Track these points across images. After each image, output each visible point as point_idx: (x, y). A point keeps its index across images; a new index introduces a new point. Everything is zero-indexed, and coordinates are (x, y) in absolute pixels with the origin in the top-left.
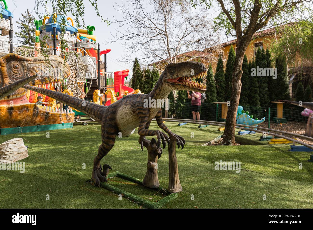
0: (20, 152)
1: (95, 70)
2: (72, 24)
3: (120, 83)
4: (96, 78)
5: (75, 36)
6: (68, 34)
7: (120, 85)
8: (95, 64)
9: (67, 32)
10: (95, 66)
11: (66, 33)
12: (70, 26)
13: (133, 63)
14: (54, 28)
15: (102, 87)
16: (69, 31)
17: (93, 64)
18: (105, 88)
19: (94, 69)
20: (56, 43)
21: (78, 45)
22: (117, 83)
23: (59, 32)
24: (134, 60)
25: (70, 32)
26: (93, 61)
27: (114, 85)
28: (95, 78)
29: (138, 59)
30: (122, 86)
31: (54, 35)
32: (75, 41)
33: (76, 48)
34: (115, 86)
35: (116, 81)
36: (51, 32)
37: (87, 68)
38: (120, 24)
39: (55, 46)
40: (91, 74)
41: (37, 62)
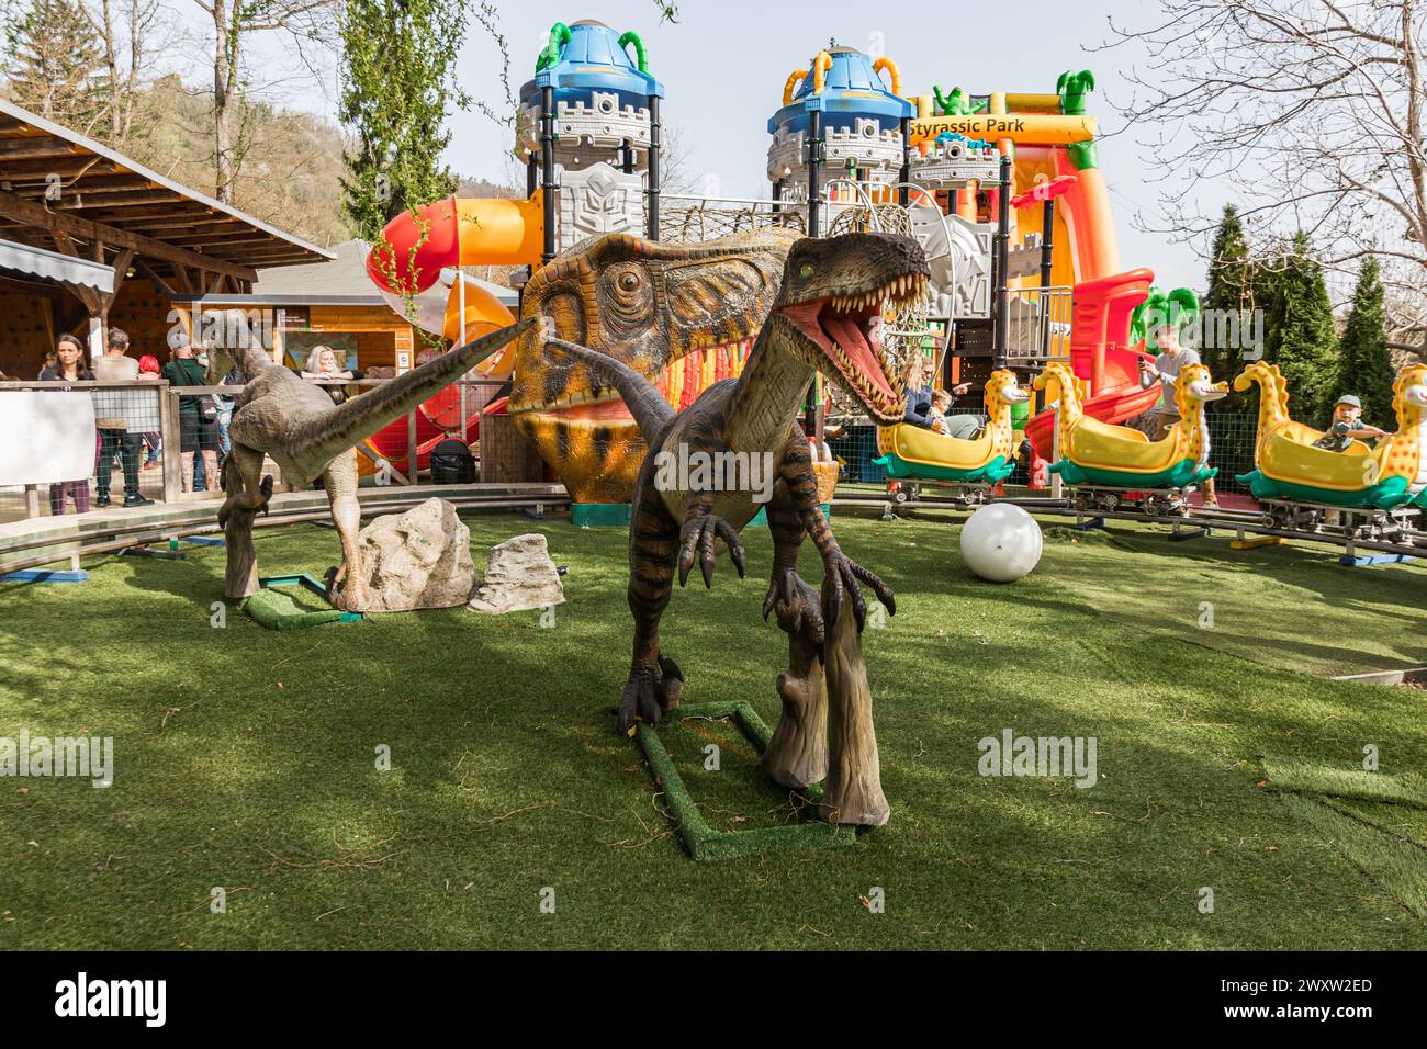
0: (529, 581)
1: (982, 278)
2: (894, 87)
3: (1099, 337)
4: (988, 316)
5: (901, 136)
6: (869, 131)
7: (1096, 346)
8: (983, 253)
9: (863, 124)
10: (985, 264)
11: (861, 128)
12: (886, 94)
13: (1212, 236)
14: (813, 113)
15: (1015, 354)
16: (873, 116)
17: (977, 255)
18: (1040, 363)
19: (979, 275)
20: (821, 175)
21: (912, 173)
22: (1085, 336)
23: (830, 130)
24: (1219, 217)
25: (876, 124)
26: (976, 237)
27: (1073, 344)
28: (983, 314)
29: (1238, 213)
30: (1108, 351)
31: (812, 143)
32: (902, 159)
33: (906, 189)
34: (1072, 351)
35: (1082, 329)
36: (801, 134)
37: (948, 272)
39: (813, 190)
40: (964, 300)
41: (705, 261)
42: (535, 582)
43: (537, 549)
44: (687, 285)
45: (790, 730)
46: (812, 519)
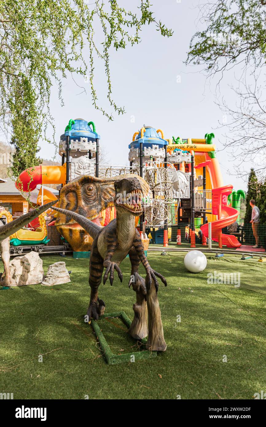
0: (60, 276)
1: (187, 187)
2: (162, 137)
3: (219, 203)
4: (189, 198)
5: (164, 150)
6: (156, 148)
7: (219, 206)
8: (187, 181)
9: (154, 146)
10: (188, 183)
12: (160, 139)
13: (248, 176)
14: (141, 143)
15: (197, 208)
16: (157, 144)
17: (186, 181)
18: (204, 210)
19: (186, 186)
20: (143, 160)
21: (168, 159)
22: (215, 203)
23: (145, 148)
25: (158, 146)
26: (185, 176)
27: (212, 205)
28: (188, 197)
30: (222, 207)
31: (141, 151)
32: (165, 156)
33: (166, 163)
34: (212, 207)
35: (214, 201)
36: (138, 149)
37: (178, 186)
38: (230, 128)
39: (141, 164)
40: (183, 193)
41: (111, 183)
42: (62, 276)
43: (63, 266)
44: (106, 189)
45: (137, 321)
46: (142, 258)
